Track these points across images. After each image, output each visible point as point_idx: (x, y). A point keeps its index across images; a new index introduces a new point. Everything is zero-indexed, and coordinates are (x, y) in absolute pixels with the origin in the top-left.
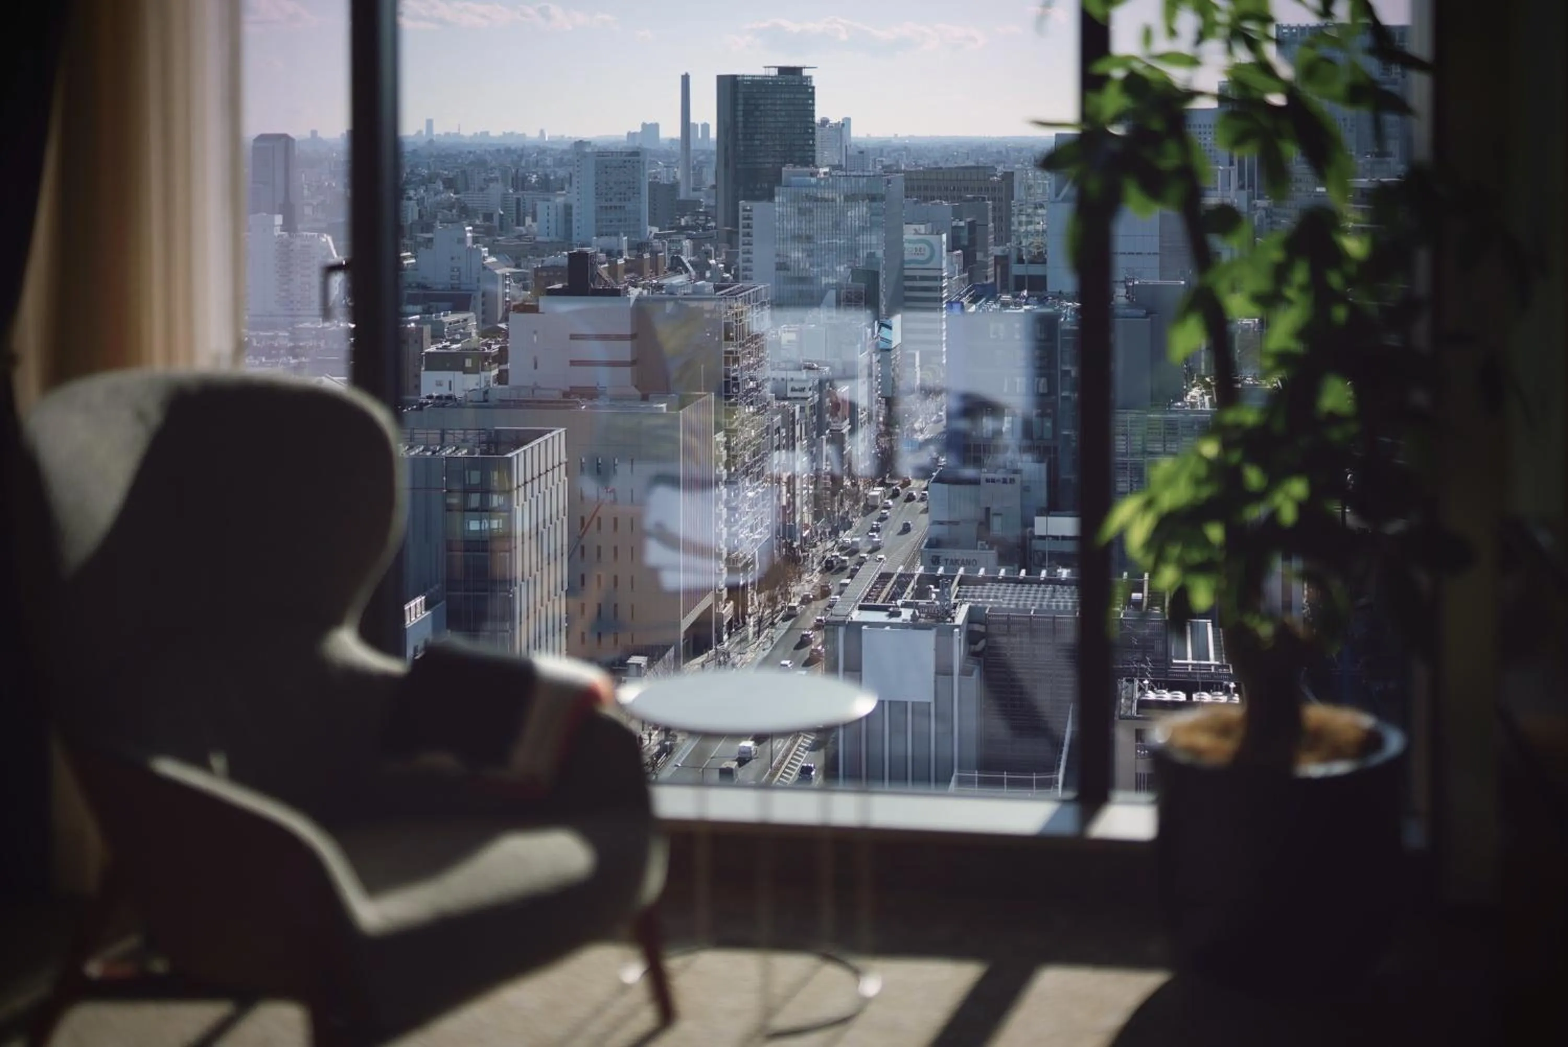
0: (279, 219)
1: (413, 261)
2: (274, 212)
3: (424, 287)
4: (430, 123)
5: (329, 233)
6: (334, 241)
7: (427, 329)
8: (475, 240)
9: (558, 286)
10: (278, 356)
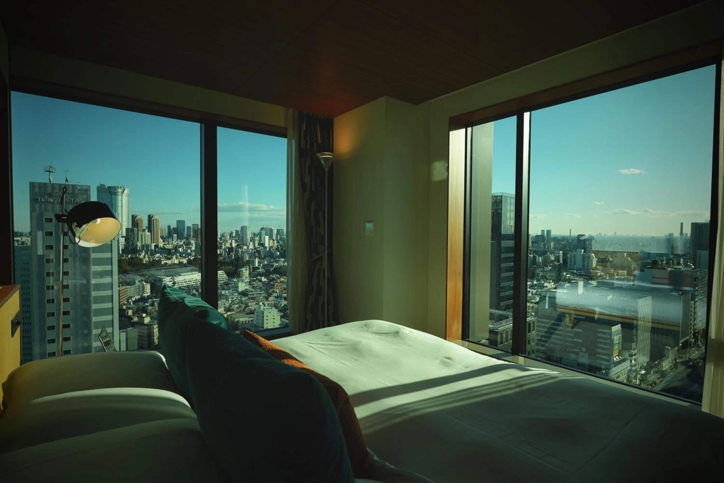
0: (583, 250)
1: (612, 260)
2: (581, 249)
3: (615, 265)
4: (615, 233)
5: (594, 253)
6: (595, 255)
7: (616, 274)
8: (627, 256)
9: (649, 267)
10: (582, 276)
